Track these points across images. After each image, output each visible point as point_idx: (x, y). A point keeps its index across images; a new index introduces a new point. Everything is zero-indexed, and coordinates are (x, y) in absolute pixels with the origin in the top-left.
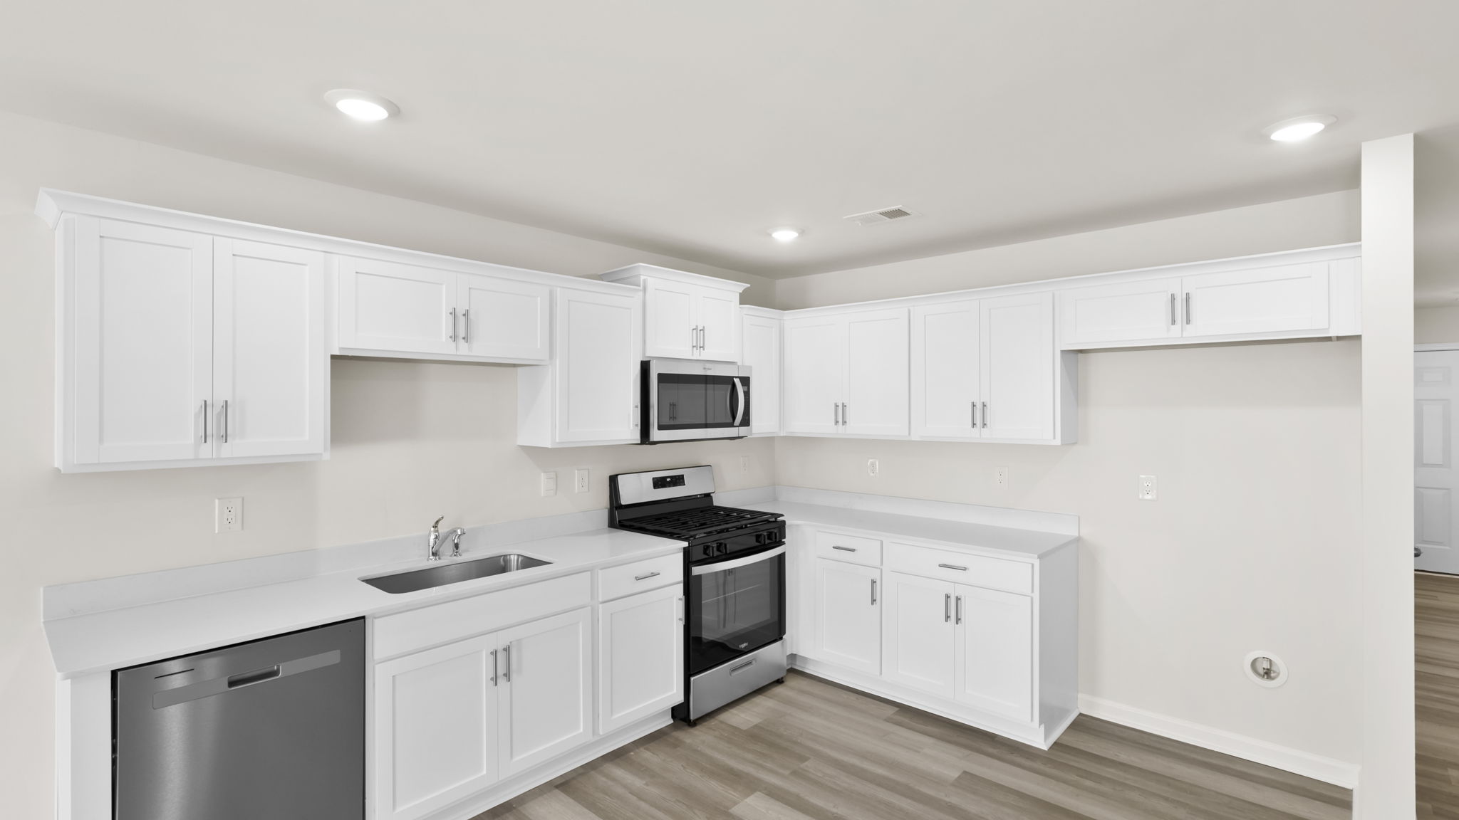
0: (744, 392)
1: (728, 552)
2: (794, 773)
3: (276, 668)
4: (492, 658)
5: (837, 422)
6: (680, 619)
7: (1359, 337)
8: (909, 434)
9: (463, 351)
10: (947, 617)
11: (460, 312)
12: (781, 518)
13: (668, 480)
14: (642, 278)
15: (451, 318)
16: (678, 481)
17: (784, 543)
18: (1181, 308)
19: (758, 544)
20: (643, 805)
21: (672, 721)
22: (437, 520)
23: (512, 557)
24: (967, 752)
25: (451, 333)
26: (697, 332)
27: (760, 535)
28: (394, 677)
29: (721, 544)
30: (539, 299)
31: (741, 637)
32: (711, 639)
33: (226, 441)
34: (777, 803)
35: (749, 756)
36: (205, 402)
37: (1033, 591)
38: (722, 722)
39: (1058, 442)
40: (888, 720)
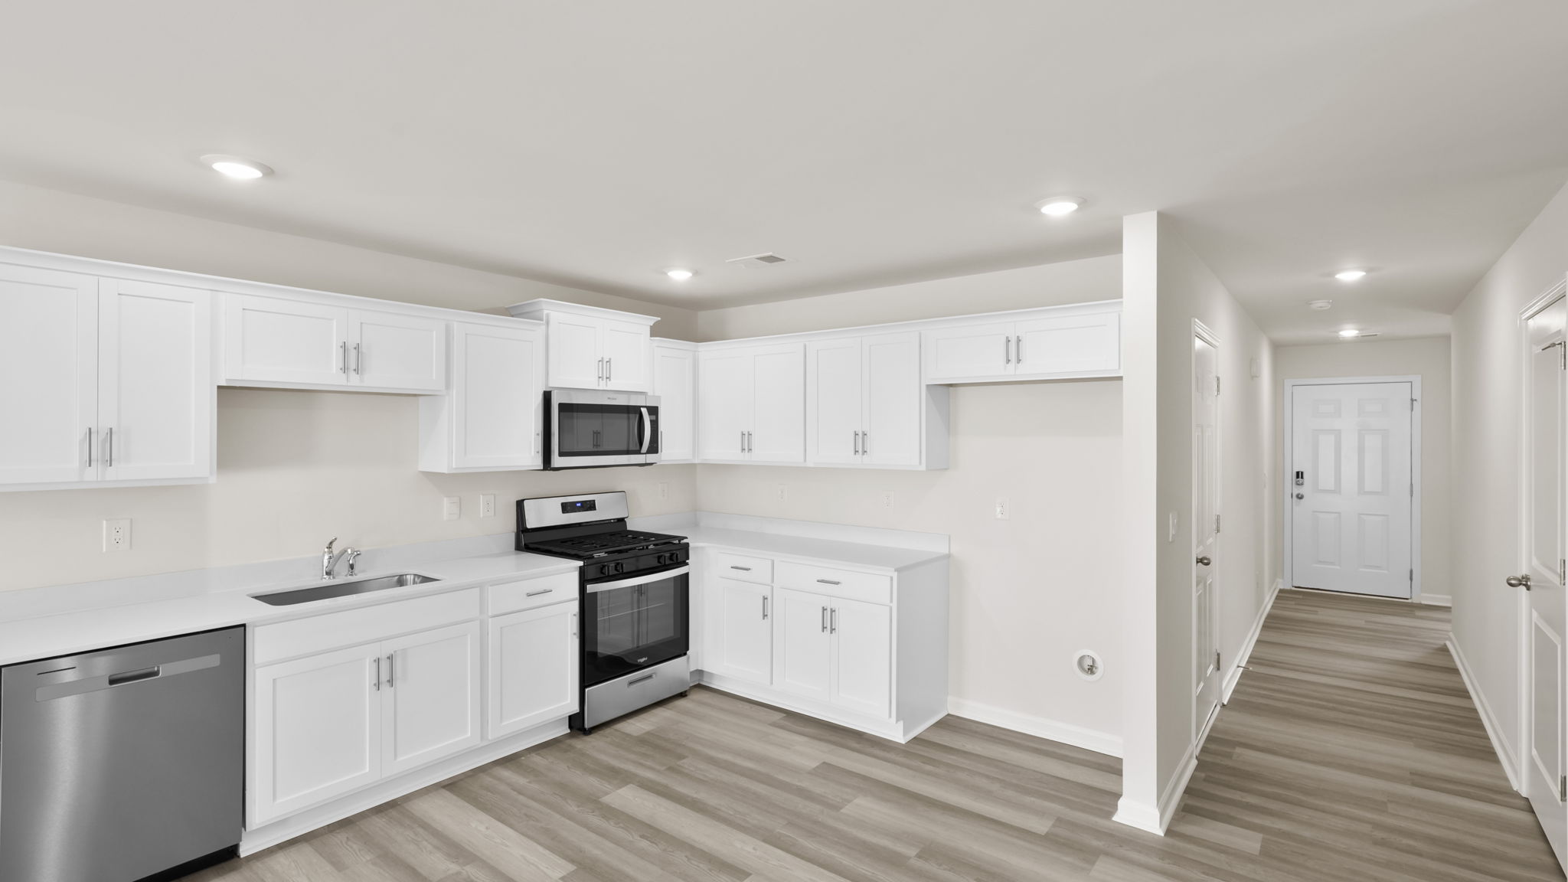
0: (651, 421)
1: (624, 571)
2: (671, 769)
3: (156, 669)
4: (375, 665)
5: (743, 450)
6: (575, 634)
7: (1120, 378)
8: (805, 460)
9: (354, 382)
10: (824, 628)
11: (351, 345)
12: (685, 541)
13: (579, 505)
14: (545, 312)
15: (342, 350)
16: (590, 506)
17: (687, 564)
18: (1013, 349)
19: (659, 564)
20: (521, 798)
21: (569, 731)
22: (330, 541)
23: (408, 577)
24: (833, 747)
25: (342, 366)
26: (603, 364)
27: (661, 556)
28: (274, 680)
29: (618, 564)
30: (434, 332)
31: (640, 652)
32: (610, 654)
33: (111, 465)
34: (646, 792)
35: (633, 757)
36: (90, 429)
37: (891, 601)
38: (616, 730)
39: (923, 467)
40: (774, 725)
